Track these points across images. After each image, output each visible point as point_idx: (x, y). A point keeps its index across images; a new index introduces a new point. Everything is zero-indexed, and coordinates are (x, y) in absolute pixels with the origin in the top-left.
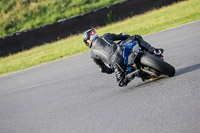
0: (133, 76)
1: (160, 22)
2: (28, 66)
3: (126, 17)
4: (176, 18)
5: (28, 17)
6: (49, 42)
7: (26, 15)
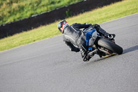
0: (93, 54)
1: (103, 17)
2: (11, 47)
3: (79, 13)
4: (113, 14)
5: (11, 13)
6: (26, 30)
7: (9, 12)
